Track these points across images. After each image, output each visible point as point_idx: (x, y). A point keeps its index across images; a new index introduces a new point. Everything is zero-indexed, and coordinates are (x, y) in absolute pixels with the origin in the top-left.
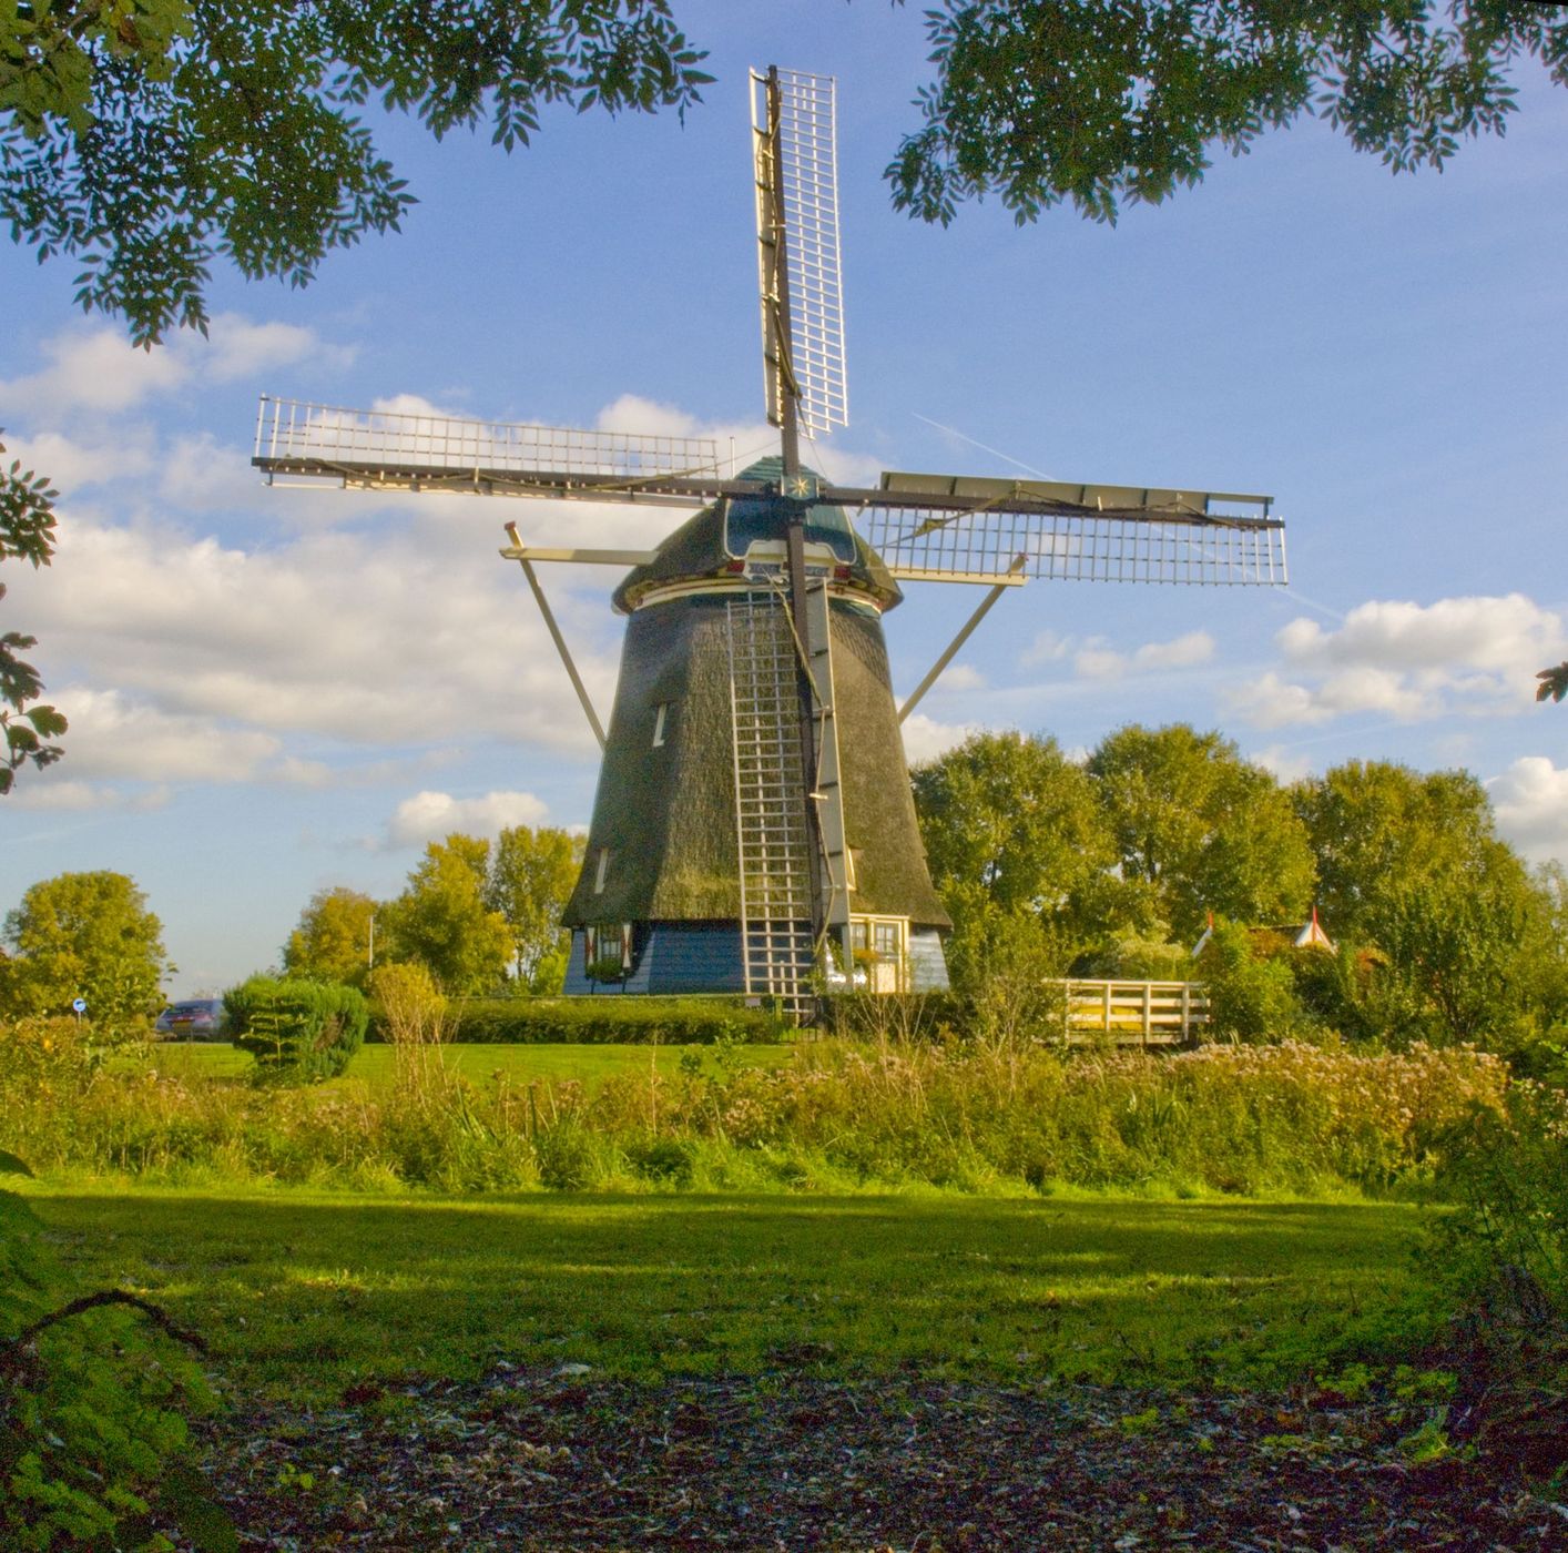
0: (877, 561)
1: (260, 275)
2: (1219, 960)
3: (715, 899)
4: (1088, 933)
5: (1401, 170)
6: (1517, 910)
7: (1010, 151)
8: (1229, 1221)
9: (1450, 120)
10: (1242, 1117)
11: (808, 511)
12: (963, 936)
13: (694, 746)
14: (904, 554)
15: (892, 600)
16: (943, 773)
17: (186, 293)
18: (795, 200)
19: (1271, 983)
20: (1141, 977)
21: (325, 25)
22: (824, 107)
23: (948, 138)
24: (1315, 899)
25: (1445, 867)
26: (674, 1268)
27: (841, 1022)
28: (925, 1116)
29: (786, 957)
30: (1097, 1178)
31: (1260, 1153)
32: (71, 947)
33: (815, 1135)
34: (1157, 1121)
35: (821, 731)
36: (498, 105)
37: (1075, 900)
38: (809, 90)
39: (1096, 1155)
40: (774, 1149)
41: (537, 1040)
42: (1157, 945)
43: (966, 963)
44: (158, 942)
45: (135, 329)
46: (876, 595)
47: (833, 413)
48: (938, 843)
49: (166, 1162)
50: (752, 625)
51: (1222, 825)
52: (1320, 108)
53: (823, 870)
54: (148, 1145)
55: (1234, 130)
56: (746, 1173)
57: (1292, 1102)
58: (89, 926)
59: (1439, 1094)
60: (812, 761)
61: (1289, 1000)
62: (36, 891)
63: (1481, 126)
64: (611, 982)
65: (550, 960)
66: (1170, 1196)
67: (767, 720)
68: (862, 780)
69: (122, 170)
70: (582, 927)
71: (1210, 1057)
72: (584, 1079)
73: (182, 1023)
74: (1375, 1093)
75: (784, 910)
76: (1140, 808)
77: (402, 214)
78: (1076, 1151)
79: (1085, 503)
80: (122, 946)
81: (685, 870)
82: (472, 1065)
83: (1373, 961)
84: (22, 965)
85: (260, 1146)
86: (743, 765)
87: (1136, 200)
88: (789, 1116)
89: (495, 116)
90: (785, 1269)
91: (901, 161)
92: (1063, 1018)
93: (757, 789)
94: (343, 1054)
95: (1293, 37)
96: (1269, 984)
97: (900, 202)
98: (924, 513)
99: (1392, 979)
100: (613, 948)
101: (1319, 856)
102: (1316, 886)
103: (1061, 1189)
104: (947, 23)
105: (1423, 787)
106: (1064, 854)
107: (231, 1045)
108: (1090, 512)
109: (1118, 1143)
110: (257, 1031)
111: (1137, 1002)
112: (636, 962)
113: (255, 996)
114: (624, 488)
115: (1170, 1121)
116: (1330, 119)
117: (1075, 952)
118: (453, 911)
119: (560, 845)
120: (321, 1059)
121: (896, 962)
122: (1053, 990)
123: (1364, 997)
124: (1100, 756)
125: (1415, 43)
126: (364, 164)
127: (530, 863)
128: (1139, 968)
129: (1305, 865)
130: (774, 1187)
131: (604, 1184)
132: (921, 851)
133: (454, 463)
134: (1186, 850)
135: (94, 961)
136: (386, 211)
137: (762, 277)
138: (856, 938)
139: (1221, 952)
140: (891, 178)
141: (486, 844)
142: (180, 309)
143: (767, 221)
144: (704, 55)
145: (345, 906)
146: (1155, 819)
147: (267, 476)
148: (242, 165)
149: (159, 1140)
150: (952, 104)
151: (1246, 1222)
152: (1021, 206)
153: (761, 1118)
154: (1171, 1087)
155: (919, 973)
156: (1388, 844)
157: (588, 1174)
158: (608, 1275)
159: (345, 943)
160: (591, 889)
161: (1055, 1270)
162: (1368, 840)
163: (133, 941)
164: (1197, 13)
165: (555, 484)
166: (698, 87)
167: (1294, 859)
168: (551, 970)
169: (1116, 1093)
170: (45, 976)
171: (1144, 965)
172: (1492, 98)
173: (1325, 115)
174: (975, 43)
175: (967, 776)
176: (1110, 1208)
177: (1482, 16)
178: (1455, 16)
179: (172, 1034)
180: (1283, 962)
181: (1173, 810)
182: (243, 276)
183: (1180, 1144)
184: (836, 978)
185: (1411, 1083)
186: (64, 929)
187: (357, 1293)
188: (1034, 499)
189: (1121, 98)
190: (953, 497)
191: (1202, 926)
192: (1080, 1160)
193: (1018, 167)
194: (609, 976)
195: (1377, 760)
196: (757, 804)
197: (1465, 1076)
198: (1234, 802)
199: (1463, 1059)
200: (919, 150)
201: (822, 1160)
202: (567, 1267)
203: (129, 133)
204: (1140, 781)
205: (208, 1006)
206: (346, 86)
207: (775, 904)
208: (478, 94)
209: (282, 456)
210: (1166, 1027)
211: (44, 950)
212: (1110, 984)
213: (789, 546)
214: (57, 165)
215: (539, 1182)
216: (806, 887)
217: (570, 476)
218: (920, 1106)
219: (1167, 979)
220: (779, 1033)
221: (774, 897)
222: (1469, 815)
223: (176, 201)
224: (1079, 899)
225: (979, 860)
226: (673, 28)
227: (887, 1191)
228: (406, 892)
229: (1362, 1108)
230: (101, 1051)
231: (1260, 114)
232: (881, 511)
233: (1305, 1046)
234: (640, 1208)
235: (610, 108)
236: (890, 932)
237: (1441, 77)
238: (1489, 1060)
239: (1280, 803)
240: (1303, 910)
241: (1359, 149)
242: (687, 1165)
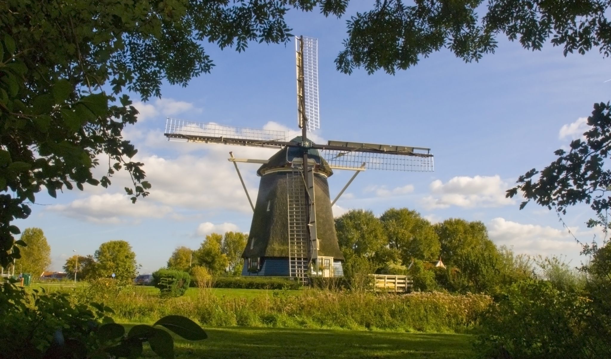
0: (327, 164)
1: (174, 84)
2: (415, 270)
3: (282, 251)
4: (380, 262)
5: (468, 62)
6: (494, 259)
7: (367, 56)
8: (421, 338)
9: (480, 50)
10: (423, 311)
11: (309, 150)
12: (347, 263)
13: (278, 211)
14: (334, 162)
15: (330, 174)
16: (342, 220)
17: (156, 88)
18: (306, 70)
19: (429, 276)
20: (394, 274)
21: (193, 21)
22: (315, 47)
23: (351, 52)
24: (440, 255)
25: (475, 246)
26: (275, 346)
27: (315, 285)
28: (338, 309)
29: (301, 267)
30: (384, 327)
31: (427, 321)
32: (112, 260)
33: (309, 313)
34: (400, 312)
35: (311, 208)
36: (238, 41)
37: (377, 254)
38: (311, 42)
39: (384, 320)
40: (298, 317)
41: (234, 287)
42: (399, 266)
43: (348, 269)
44: (135, 259)
45: (142, 97)
46: (326, 173)
47: (316, 125)
48: (341, 238)
49: (138, 316)
50: (293, 180)
51: (416, 235)
52: (448, 46)
53: (311, 244)
54: (134, 311)
55: (425, 51)
56: (291, 323)
57: (436, 307)
58: (117, 255)
59: (475, 306)
60: (309, 216)
61: (434, 281)
62: (103, 245)
63: (489, 51)
64: (254, 273)
65: (238, 267)
66: (403, 331)
67: (297, 205)
68: (321, 221)
69: (141, 56)
70: (247, 258)
71: (414, 295)
72: (247, 298)
73: (141, 280)
74: (458, 305)
75: (300, 255)
76: (394, 230)
77: (211, 69)
78: (378, 319)
79: (381, 149)
80: (125, 260)
81: (275, 244)
82: (217, 294)
83: (456, 271)
84: (99, 264)
85: (163, 313)
86: (290, 216)
87: (400, 69)
88: (302, 308)
89: (237, 44)
90: (304, 346)
91: (339, 58)
92: (374, 285)
93: (294, 223)
94: (184, 290)
95: (440, 28)
96: (428, 276)
97: (338, 68)
98: (339, 151)
99: (461, 276)
100: (256, 264)
101: (442, 243)
102: (440, 251)
103: (374, 329)
104: (352, 23)
105: (469, 225)
106: (374, 242)
107: (154, 287)
108: (382, 152)
109: (390, 317)
110: (162, 282)
111: (394, 281)
112: (261, 268)
113: (161, 274)
114: (261, 144)
115: (404, 312)
116: (450, 49)
117: (377, 267)
118: (213, 253)
119: (241, 237)
120: (178, 291)
121: (329, 269)
122: (371, 277)
123: (454, 280)
124: (384, 216)
125: (472, 30)
126: (202, 56)
127: (233, 241)
128: (394, 272)
129: (438, 246)
130: (299, 327)
131: (254, 325)
132: (337, 240)
133: (217, 136)
134: (406, 241)
135: (118, 264)
136: (207, 68)
137: (298, 89)
138: (319, 262)
139: (416, 268)
140: (336, 62)
141: (222, 236)
142: (154, 92)
143: (299, 75)
144: (292, 30)
145: (184, 251)
146: (398, 233)
147: (168, 138)
148: (171, 56)
149: (136, 310)
150: (352, 44)
151: (425, 338)
152: (370, 70)
153: (295, 309)
154: (404, 303)
155: (336, 272)
156: (460, 240)
157: (249, 322)
158: (258, 347)
159: (184, 261)
160: (250, 248)
161: (377, 349)
162: (454, 239)
163: (128, 259)
164: (416, 22)
165: (243, 142)
166: (289, 37)
167: (435, 244)
168: (238, 269)
169: (389, 304)
170: (104, 267)
171: (395, 271)
172: (492, 44)
173: (449, 48)
174: (359, 28)
175: (349, 221)
176: (389, 334)
177: (490, 23)
178: (484, 23)
179: (139, 283)
180: (432, 271)
181: (403, 230)
182: (170, 84)
183: (406, 318)
184: (314, 273)
185: (467, 303)
186: (110, 255)
187: (192, 350)
188: (368, 148)
189: (396, 43)
190: (346, 147)
191: (410, 261)
192: (379, 322)
193: (369, 60)
194: (253, 271)
195: (457, 218)
196: (294, 227)
197: (482, 301)
198: (419, 229)
199: (481, 297)
200: (344, 55)
201: (311, 320)
202: (247, 345)
203: (144, 47)
204: (394, 222)
205: (148, 276)
206: (198, 36)
207: (298, 253)
208: (233, 39)
209: (172, 133)
210: (401, 288)
211: (104, 261)
212: (387, 276)
213: (303, 159)
214: (125, 54)
215: (236, 324)
216: (306, 249)
217: (246, 140)
218: (337, 306)
219: (401, 275)
220: (298, 288)
221: (298, 251)
222: (481, 233)
223: (155, 64)
224: (378, 254)
225: (352, 243)
226: (284, 22)
227: (329, 328)
228: (201, 248)
229: (454, 309)
230: (121, 287)
231: (432, 48)
232: (328, 151)
233: (439, 293)
234: (264, 331)
235: (267, 42)
236: (328, 261)
237: (478, 39)
238: (488, 297)
239: (431, 229)
240: (437, 257)
241: (457, 57)
242: (276, 321)
